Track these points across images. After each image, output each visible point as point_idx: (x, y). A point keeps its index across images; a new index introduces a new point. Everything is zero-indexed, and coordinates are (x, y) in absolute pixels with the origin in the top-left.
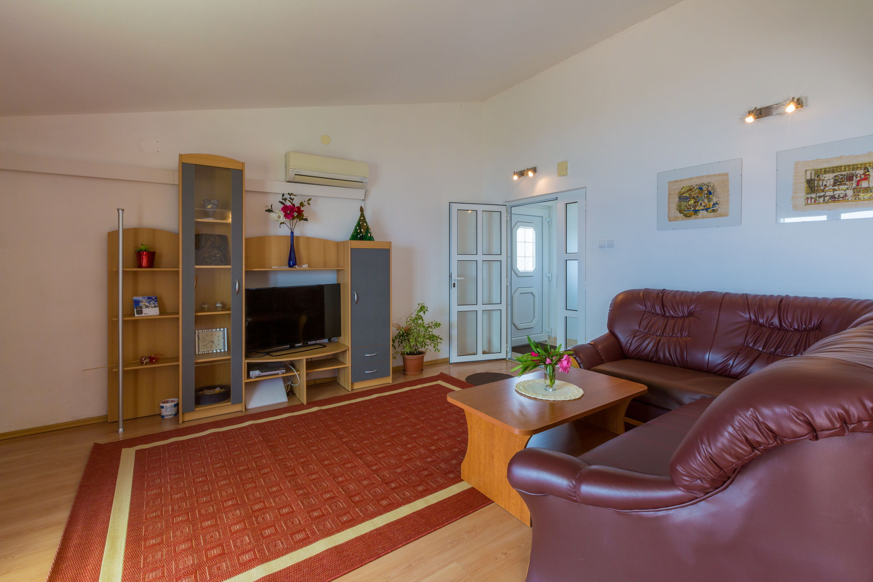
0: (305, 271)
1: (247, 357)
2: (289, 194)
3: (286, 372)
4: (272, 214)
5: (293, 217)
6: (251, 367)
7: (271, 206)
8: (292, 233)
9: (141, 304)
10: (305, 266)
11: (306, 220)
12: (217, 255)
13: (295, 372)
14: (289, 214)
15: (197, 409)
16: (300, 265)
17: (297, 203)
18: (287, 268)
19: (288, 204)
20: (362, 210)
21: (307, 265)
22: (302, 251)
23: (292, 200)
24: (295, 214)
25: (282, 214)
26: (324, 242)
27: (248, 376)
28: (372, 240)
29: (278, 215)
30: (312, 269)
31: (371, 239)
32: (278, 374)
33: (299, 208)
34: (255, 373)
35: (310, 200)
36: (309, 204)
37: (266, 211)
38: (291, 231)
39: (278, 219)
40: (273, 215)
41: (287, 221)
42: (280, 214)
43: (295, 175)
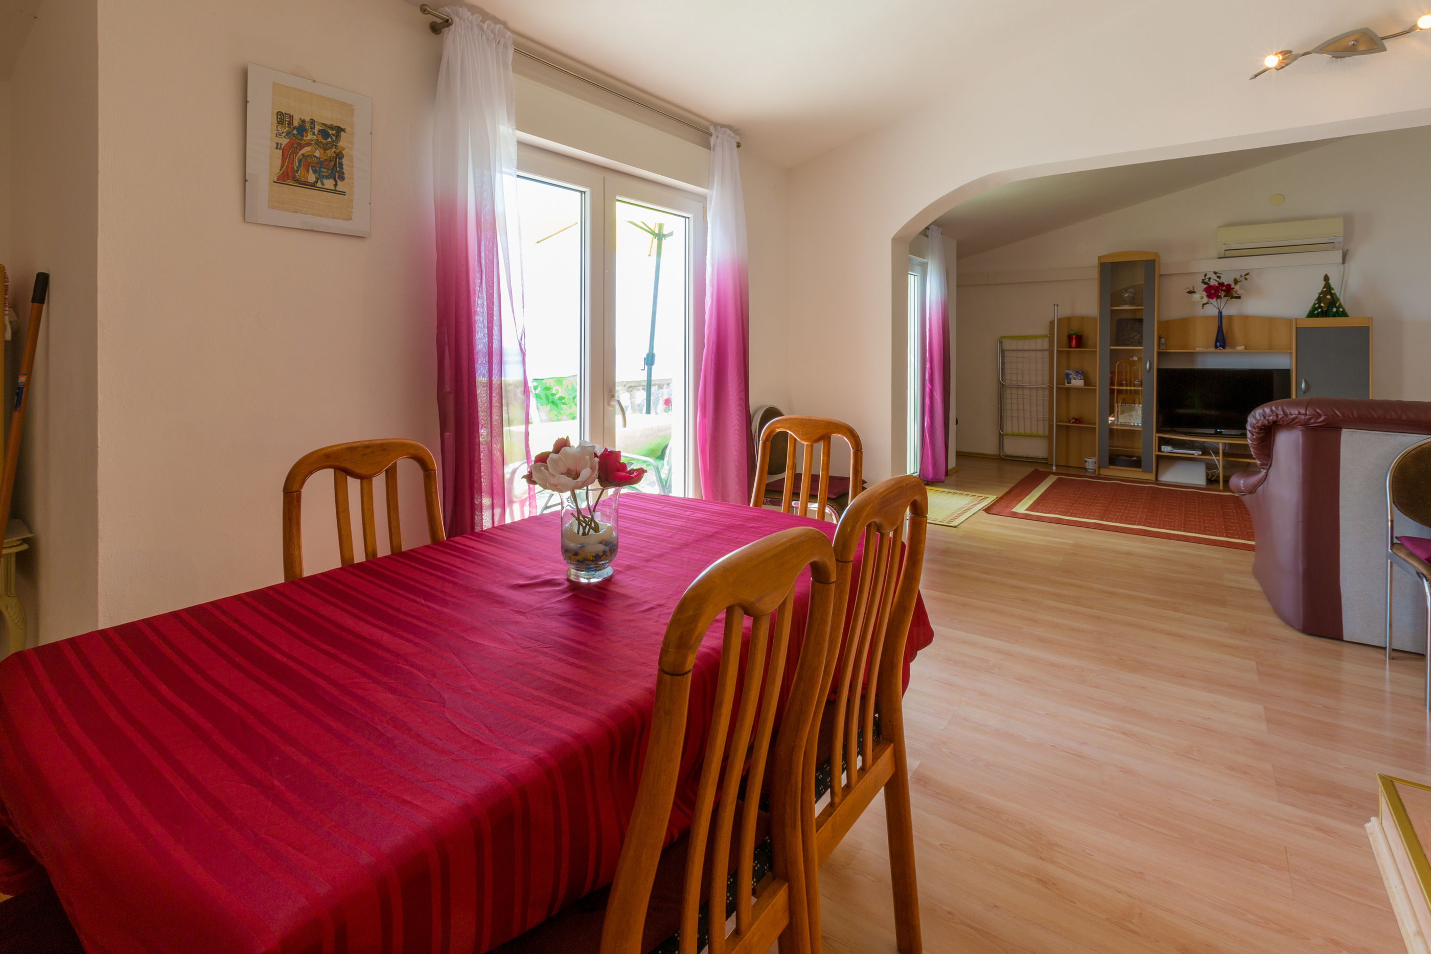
0: (1240, 353)
1: (1158, 431)
2: (1215, 273)
3: (1203, 454)
4: (1194, 295)
5: (1218, 297)
6: (1163, 442)
7: (1193, 287)
8: (1220, 313)
9: (1071, 376)
10: (1240, 348)
11: (1239, 297)
12: (1136, 338)
13: (1212, 456)
14: (1213, 294)
15: (1111, 467)
16: (1234, 346)
17: (1226, 280)
18: (1213, 349)
19: (1213, 283)
20: (1326, 278)
21: (1244, 347)
22: (1238, 331)
23: (1219, 277)
24: (1222, 294)
25: (1205, 294)
26: (1270, 322)
27: (1160, 450)
28: (1345, 317)
29: (1200, 296)
30: (1249, 349)
31: (1344, 314)
32: (1193, 454)
33: (1229, 286)
34: (1166, 449)
35: (1247, 274)
36: (1246, 279)
37: (1188, 292)
38: (1218, 311)
39: (1201, 300)
40: (1196, 297)
41: (1214, 301)
42: (1203, 295)
43: (1226, 250)
